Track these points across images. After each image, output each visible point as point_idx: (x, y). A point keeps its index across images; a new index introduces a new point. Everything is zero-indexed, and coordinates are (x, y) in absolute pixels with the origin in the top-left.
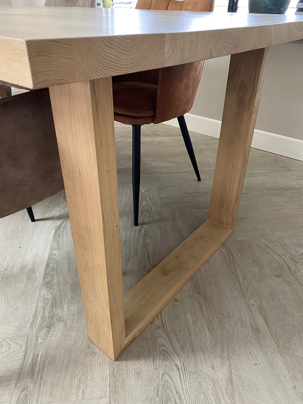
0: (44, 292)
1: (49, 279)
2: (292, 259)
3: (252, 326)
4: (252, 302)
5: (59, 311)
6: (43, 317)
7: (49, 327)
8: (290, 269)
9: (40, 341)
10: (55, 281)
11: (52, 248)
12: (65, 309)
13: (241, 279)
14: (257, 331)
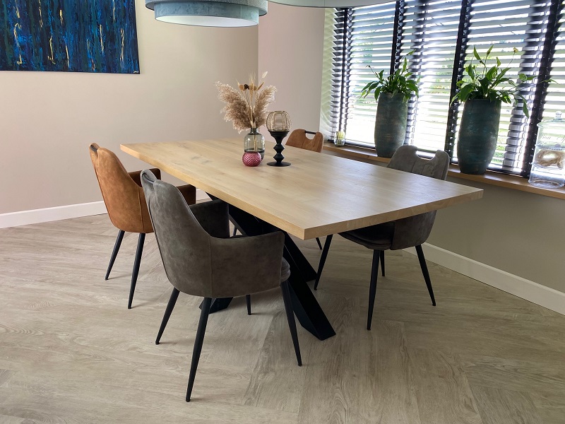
0: (263, 354)
1: (267, 347)
2: (460, 369)
3: (406, 401)
4: (412, 388)
5: (272, 366)
6: (262, 367)
7: (266, 373)
8: (454, 374)
9: (259, 379)
10: (271, 349)
11: (270, 329)
12: (276, 366)
13: (410, 373)
14: (409, 404)
